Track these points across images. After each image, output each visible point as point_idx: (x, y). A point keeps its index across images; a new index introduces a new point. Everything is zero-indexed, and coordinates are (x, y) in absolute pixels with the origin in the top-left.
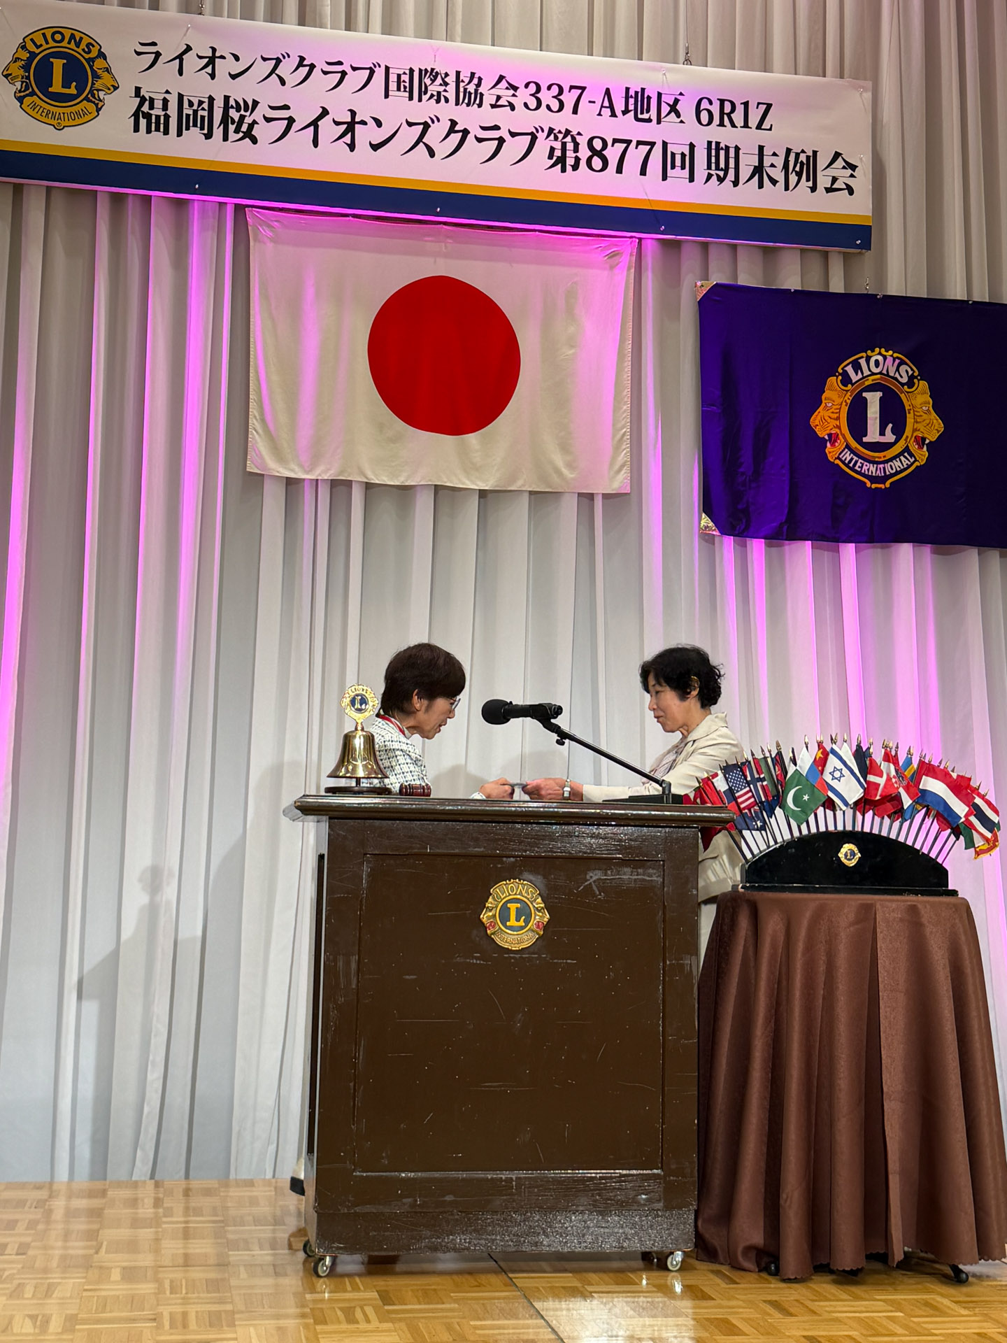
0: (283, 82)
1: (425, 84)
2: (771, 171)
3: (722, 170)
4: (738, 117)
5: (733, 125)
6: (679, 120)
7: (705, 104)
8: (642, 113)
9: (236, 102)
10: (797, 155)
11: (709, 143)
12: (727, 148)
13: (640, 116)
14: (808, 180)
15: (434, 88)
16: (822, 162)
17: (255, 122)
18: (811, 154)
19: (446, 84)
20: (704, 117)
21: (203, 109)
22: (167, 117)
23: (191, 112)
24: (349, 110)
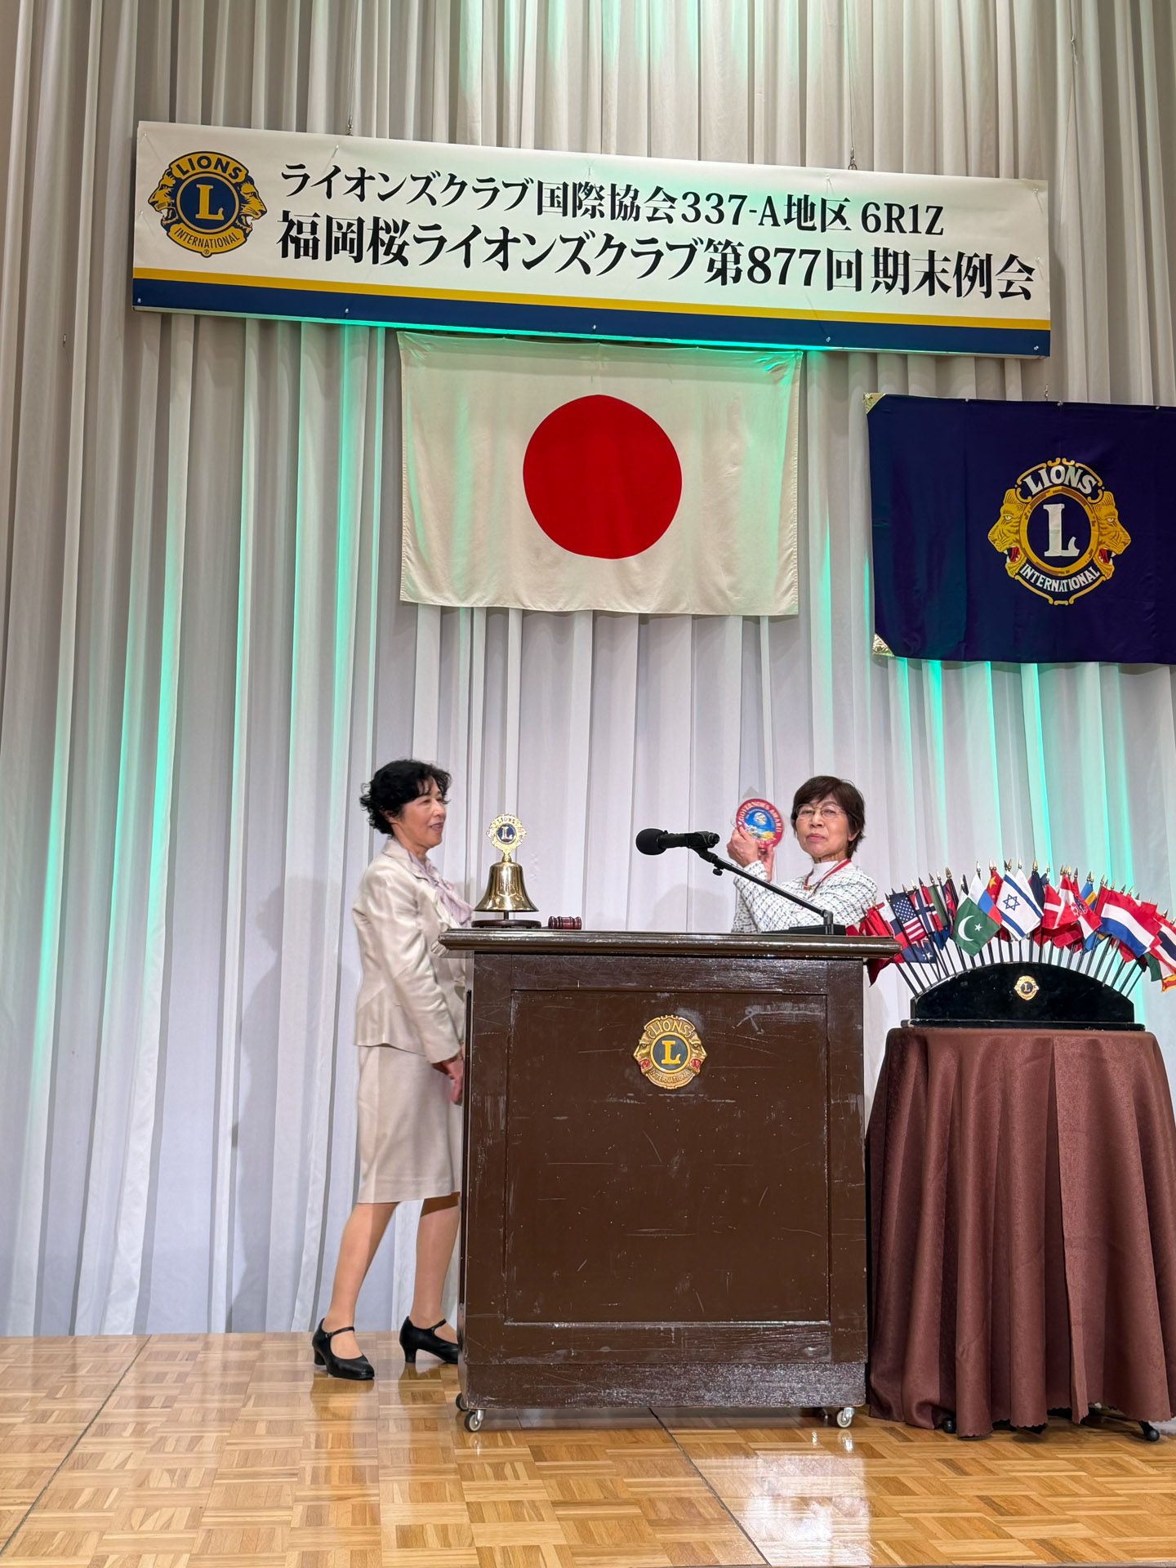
0: (433, 202)
1: (579, 198)
2: (942, 277)
3: (890, 277)
4: (906, 221)
5: (902, 230)
6: (845, 226)
7: (871, 210)
8: (806, 221)
9: (386, 222)
10: (970, 260)
11: (877, 250)
12: (896, 255)
13: (803, 224)
14: (982, 285)
15: (588, 203)
16: (996, 267)
17: (405, 243)
18: (984, 258)
19: (601, 198)
20: (871, 223)
21: (353, 232)
22: (316, 241)
23: (339, 235)
24: (501, 228)
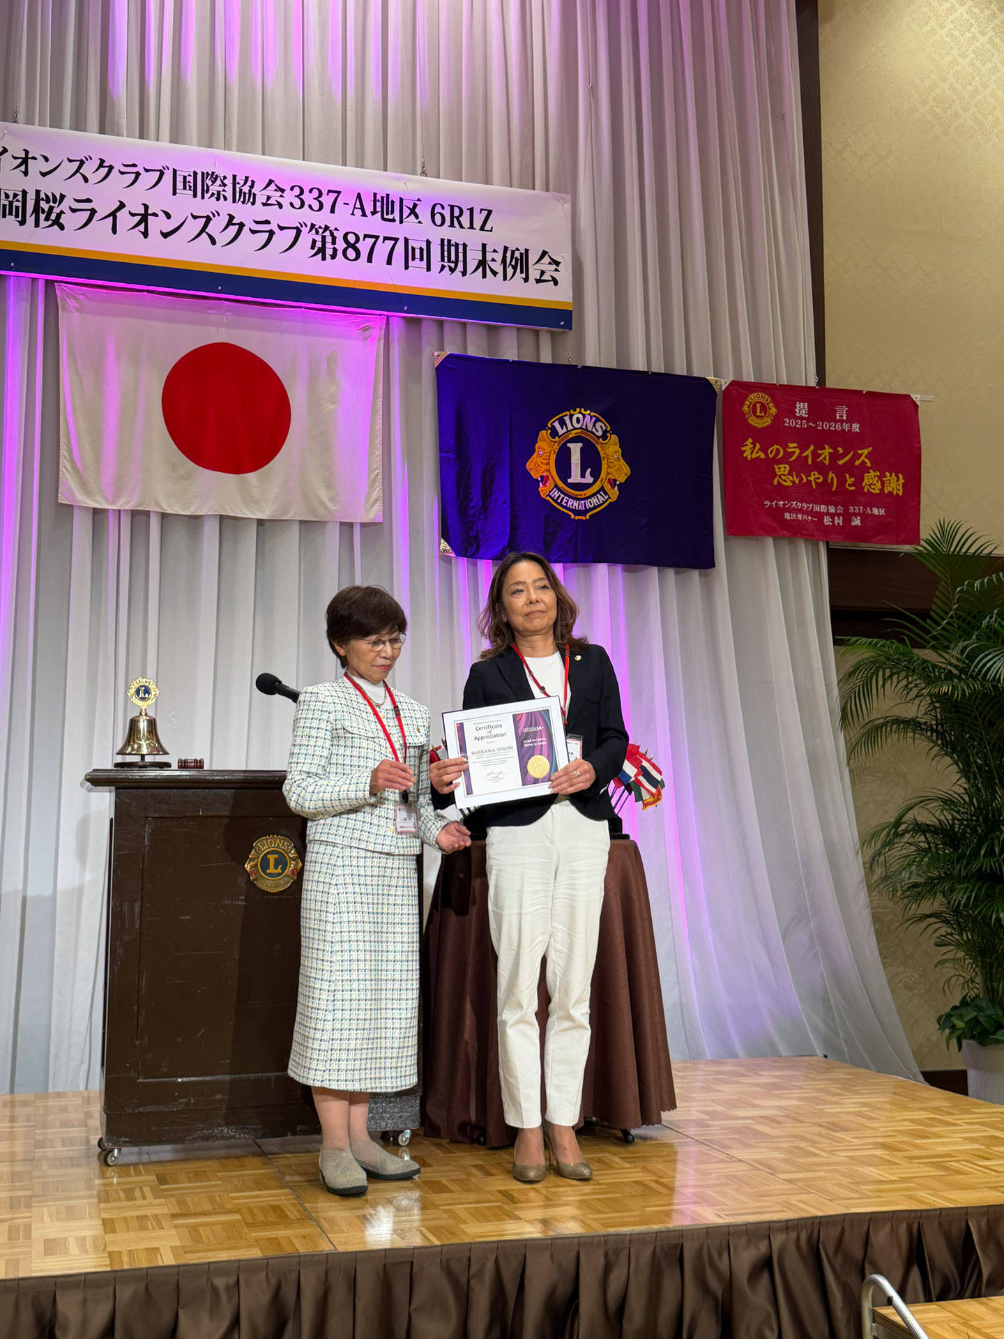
0: (86, 180)
1: (207, 184)
2: (492, 265)
3: (453, 262)
4: (465, 220)
5: (461, 226)
6: (417, 221)
7: (438, 209)
8: (387, 214)
9: (46, 195)
10: (513, 252)
11: (442, 240)
12: (457, 245)
13: (386, 217)
14: (522, 272)
15: (214, 188)
16: (533, 258)
17: (62, 212)
18: (524, 252)
19: (225, 185)
20: (438, 219)
21: (18, 201)
23: (6, 202)
24: (144, 204)
